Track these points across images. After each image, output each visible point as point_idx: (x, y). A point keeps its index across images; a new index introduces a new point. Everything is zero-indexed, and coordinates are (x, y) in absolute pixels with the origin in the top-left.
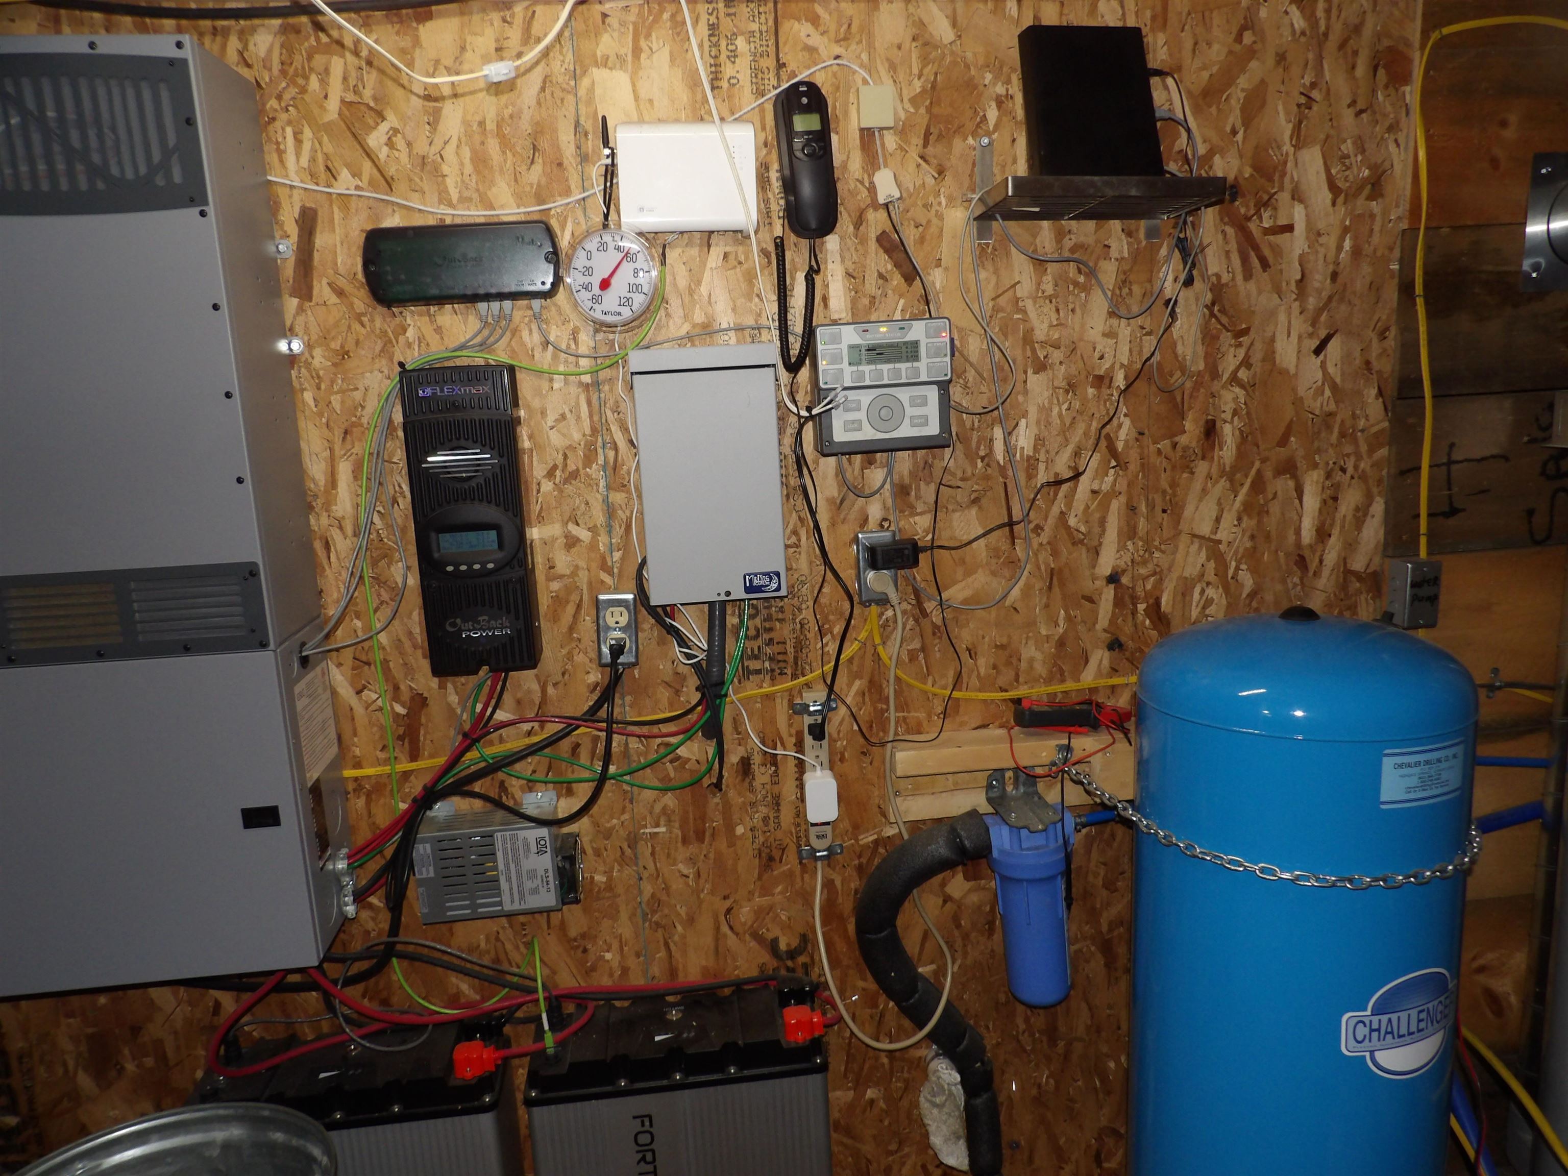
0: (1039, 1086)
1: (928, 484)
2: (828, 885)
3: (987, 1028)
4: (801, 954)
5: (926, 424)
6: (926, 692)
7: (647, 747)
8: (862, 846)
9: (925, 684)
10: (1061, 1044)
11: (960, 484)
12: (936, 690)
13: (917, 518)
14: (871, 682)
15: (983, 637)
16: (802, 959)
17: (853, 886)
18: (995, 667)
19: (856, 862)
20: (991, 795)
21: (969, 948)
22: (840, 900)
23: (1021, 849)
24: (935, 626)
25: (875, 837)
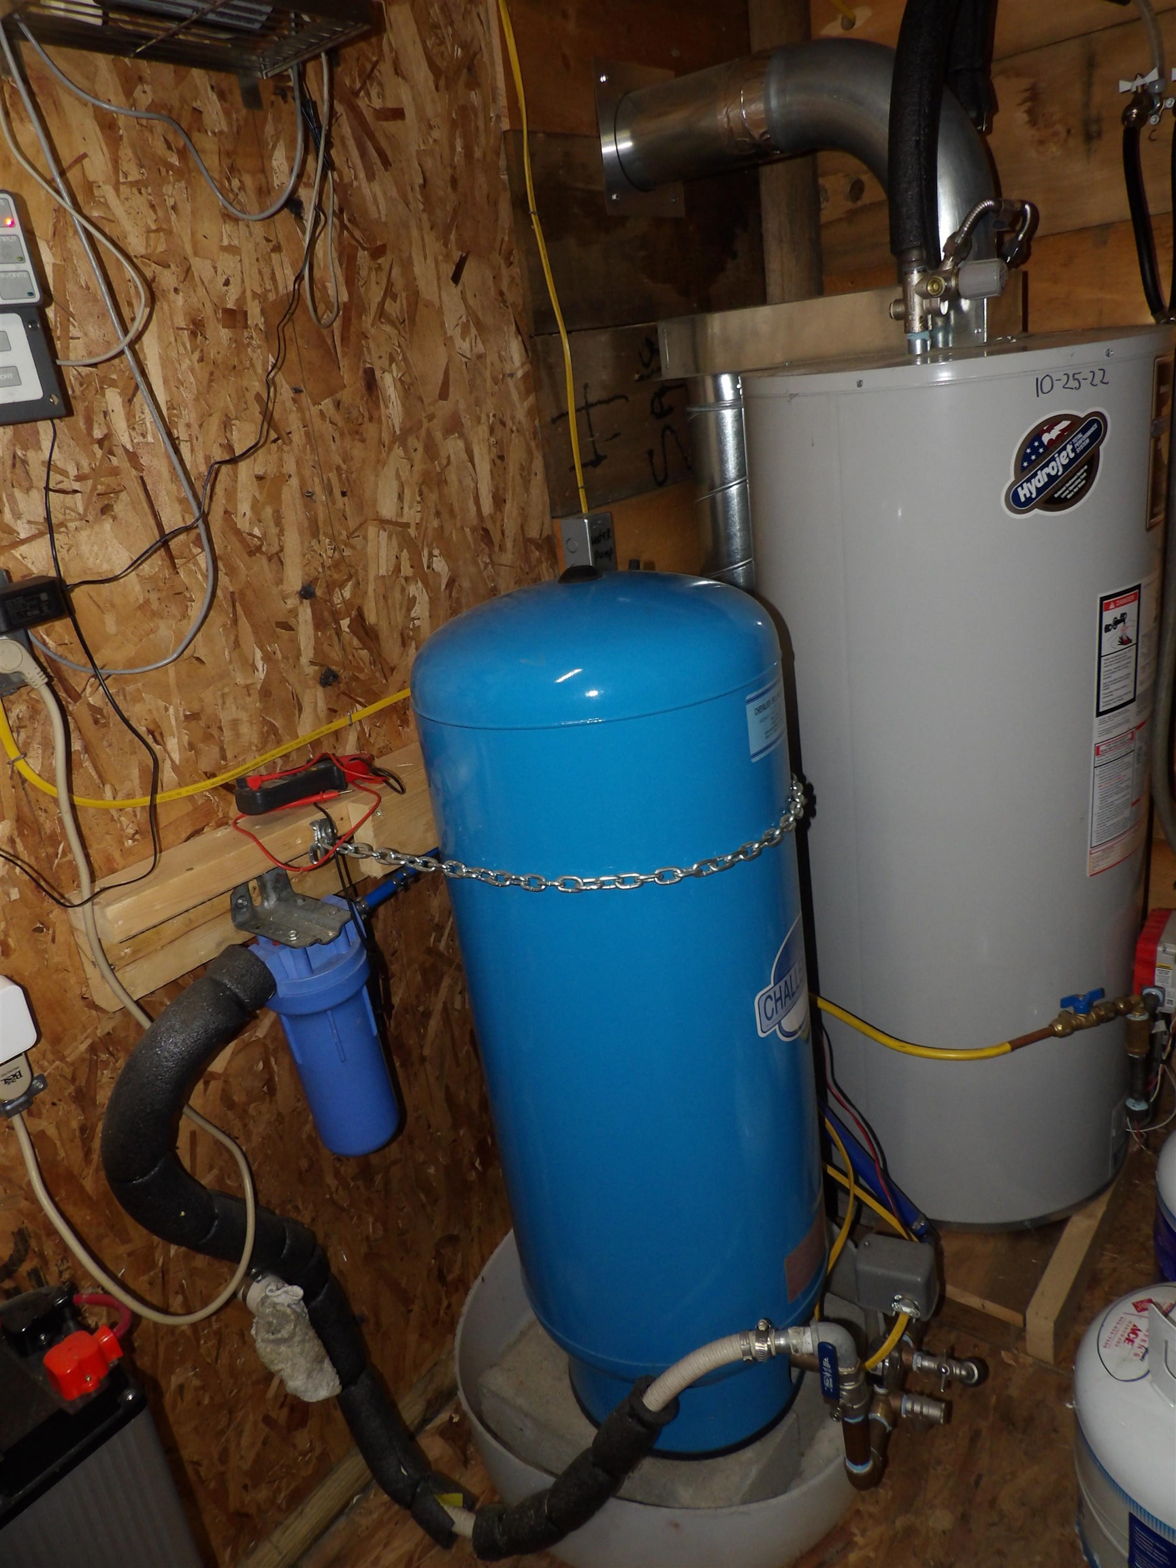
1: (28, 490)
2: (37, 1140)
3: (296, 1208)
4: (21, 1260)
6: (106, 811)
8: (73, 1064)
9: (102, 799)
11: (76, 486)
12: (119, 803)
13: (23, 549)
14: (20, 821)
15: (167, 709)
16: (25, 1268)
17: (75, 1125)
18: (191, 746)
19: (71, 1089)
20: (240, 919)
21: (251, 1126)
22: (62, 1154)
23: (312, 971)
24: (95, 710)
25: (89, 1041)
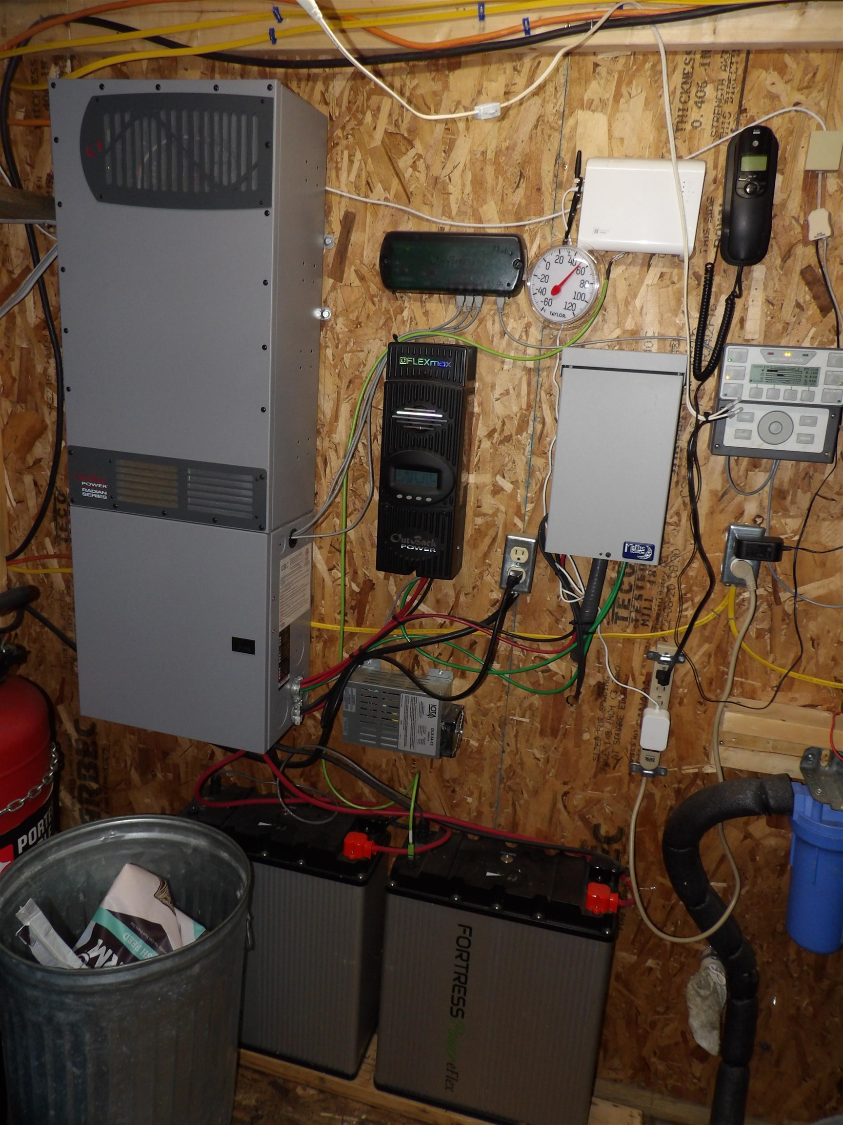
0: (798, 1009)
1: (805, 492)
2: (649, 796)
3: (761, 947)
4: (616, 842)
5: (811, 442)
6: (765, 667)
7: (527, 656)
8: (683, 775)
9: (766, 659)
10: (826, 983)
11: (835, 497)
12: (773, 666)
13: (788, 520)
14: (718, 647)
15: (829, 632)
16: (616, 846)
17: (669, 803)
18: (834, 659)
19: (676, 786)
20: (805, 765)
21: (759, 880)
22: (656, 811)
23: (821, 821)
24: (785, 613)
25: (696, 770)
